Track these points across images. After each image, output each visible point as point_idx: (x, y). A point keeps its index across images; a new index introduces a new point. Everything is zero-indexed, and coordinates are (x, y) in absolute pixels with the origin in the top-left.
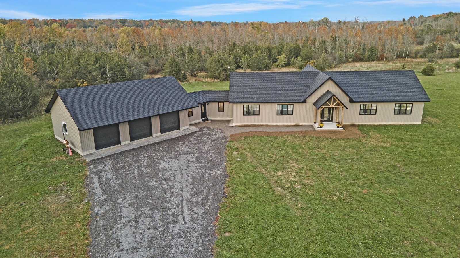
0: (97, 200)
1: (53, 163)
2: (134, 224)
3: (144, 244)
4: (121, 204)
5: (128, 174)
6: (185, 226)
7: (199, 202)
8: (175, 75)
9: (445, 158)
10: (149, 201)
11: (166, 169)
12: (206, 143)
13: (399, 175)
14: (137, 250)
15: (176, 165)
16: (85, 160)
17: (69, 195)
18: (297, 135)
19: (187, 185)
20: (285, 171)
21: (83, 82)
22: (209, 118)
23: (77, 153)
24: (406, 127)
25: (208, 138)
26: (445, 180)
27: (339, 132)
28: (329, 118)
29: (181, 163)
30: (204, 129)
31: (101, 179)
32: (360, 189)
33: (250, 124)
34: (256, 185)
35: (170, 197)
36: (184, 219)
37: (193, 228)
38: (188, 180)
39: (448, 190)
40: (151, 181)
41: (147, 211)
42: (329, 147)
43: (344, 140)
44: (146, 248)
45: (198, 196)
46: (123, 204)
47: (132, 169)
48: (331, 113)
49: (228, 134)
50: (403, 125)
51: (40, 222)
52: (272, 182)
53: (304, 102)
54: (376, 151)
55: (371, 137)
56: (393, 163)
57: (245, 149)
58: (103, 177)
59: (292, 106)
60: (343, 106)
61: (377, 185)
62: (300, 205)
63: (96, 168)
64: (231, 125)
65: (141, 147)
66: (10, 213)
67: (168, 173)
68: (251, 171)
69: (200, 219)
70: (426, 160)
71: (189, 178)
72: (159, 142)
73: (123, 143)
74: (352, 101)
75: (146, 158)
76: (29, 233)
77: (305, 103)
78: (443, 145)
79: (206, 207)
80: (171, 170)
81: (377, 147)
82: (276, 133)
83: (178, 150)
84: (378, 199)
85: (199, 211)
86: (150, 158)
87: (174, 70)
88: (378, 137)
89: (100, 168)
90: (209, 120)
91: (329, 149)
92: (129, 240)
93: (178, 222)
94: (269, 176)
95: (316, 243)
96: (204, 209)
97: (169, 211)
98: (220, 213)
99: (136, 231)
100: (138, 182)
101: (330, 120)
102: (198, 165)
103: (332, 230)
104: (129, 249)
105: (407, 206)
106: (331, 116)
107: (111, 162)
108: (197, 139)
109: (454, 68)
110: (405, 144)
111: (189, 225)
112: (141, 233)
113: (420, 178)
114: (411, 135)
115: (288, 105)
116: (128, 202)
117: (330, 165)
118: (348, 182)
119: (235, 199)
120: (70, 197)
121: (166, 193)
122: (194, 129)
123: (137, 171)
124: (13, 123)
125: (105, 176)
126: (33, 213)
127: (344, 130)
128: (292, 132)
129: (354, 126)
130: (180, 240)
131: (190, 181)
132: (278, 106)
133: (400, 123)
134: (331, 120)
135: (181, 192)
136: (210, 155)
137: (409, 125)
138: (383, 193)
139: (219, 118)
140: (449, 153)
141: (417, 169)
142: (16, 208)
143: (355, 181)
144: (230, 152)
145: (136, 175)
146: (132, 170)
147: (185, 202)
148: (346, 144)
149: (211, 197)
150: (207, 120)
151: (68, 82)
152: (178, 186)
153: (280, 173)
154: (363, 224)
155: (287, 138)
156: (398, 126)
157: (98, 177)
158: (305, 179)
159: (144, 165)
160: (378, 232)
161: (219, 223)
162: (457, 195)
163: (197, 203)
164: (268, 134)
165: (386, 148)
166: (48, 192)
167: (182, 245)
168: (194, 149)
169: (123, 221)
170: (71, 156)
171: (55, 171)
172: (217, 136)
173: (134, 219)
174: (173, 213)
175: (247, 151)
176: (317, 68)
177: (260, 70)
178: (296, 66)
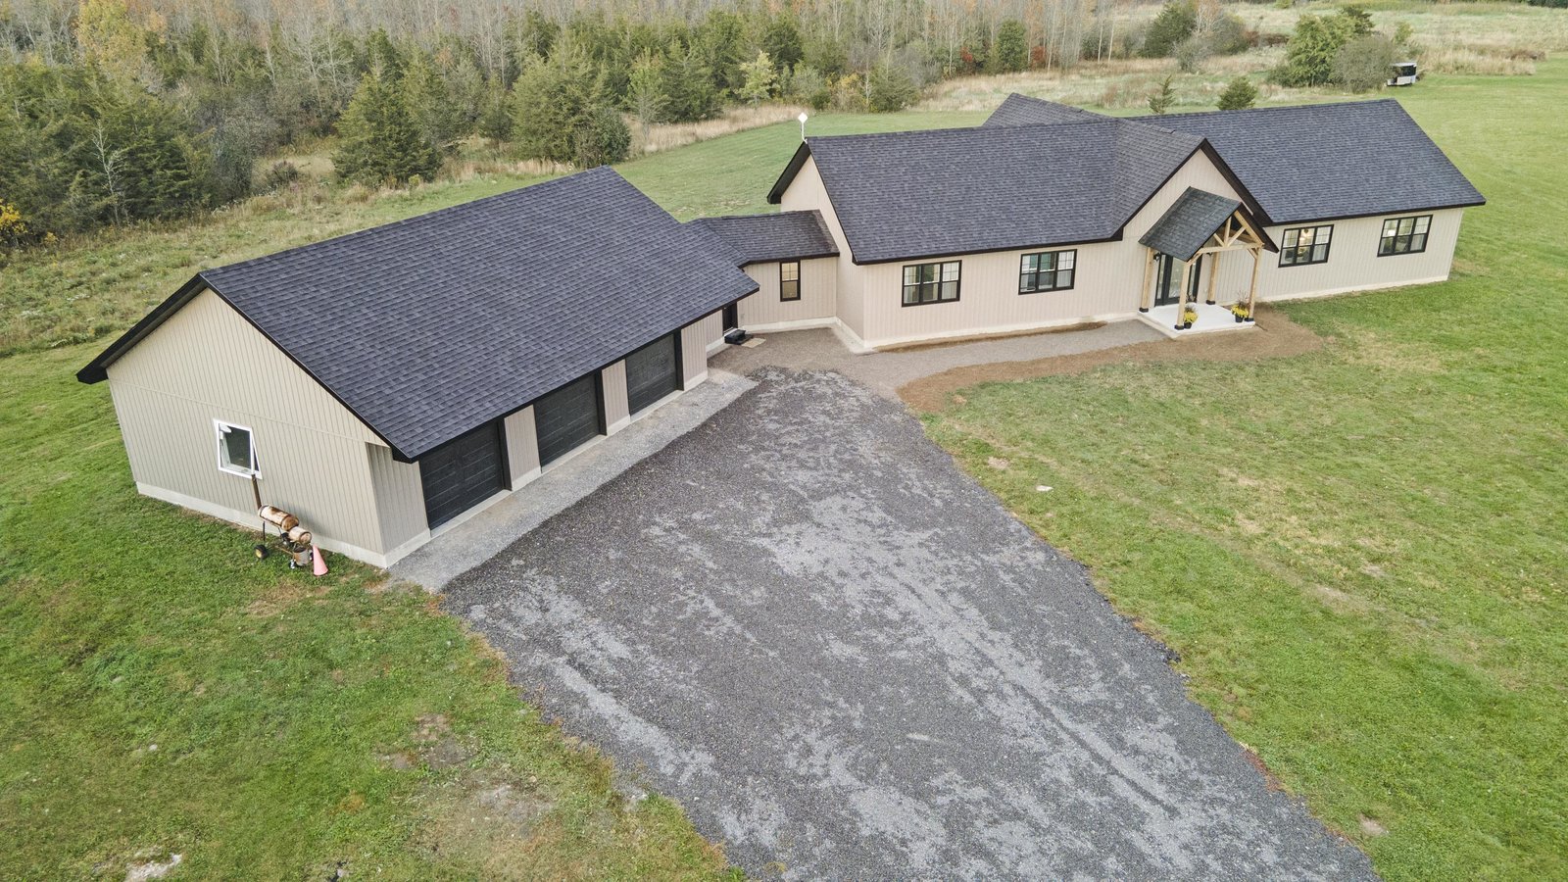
0: (684, 779)
1: (281, 629)
2: (979, 865)
4: (816, 777)
5: (691, 623)
6: (1181, 823)
7: (1113, 703)
8: (399, 154)
10: (916, 736)
11: (823, 576)
12: (843, 434)
15: (842, 549)
16: (418, 589)
17: (515, 777)
18: (1130, 364)
19: (981, 635)
20: (1253, 513)
25: (827, 414)
29: (850, 535)
30: (771, 377)
31: (595, 672)
33: (923, 338)
34: (1226, 588)
35: (979, 702)
36: (1146, 794)
37: (1228, 831)
38: (957, 609)
40: (820, 639)
42: (1274, 397)
43: (1291, 364)
45: (1077, 676)
46: (827, 775)
47: (682, 597)
49: (886, 389)
50: (1403, 289)
52: (1271, 566)
53: (1118, 236)
54: (1429, 392)
55: (1355, 343)
56: (1527, 429)
57: (1015, 443)
58: (593, 657)
59: (1071, 255)
60: (1259, 243)
62: (1471, 643)
63: (511, 618)
64: (855, 349)
67: (850, 593)
68: (1143, 530)
69: (1204, 779)
71: (955, 600)
72: (655, 456)
73: (518, 483)
74: (1263, 221)
75: (681, 536)
77: (1120, 238)
79: (1163, 721)
80: (843, 575)
81: (1415, 377)
83: (774, 484)
85: (1154, 741)
87: (390, 137)
88: (1375, 340)
89: (529, 616)
90: (752, 336)
91: (1281, 404)
93: (1140, 814)
94: (1227, 543)
96: (1168, 732)
97: (1048, 770)
98: (1239, 737)
100: (771, 654)
102: (923, 536)
107: (551, 580)
108: (791, 424)
110: (1481, 356)
111: (1192, 816)
114: (1462, 324)
115: (1058, 253)
116: (837, 766)
117: (1357, 465)
119: (1218, 663)
120: (532, 789)
121: (946, 688)
122: (732, 380)
123: (718, 606)
125: (596, 653)
127: (1258, 328)
128: (1102, 353)
131: (974, 614)
132: (1026, 260)
133: (1390, 285)
135: (994, 671)
136: (918, 484)
137: (1419, 288)
139: (781, 326)
143: (1507, 516)
144: (975, 464)
145: (730, 622)
146: (685, 604)
147: (1057, 712)
148: (1312, 379)
149: (1128, 671)
150: (742, 337)
152: (948, 642)
153: (1250, 526)
155: (1110, 380)
156: (1393, 293)
157: (569, 663)
158: (1354, 535)
159: (714, 572)
163: (1110, 709)
165: (1444, 377)
166: (400, 784)
168: (828, 468)
169: (918, 861)
171: (331, 666)
172: (853, 401)
173: (950, 840)
174: (1073, 776)
175: (1034, 451)
176: (875, 102)
177: (685, 116)
178: (800, 99)
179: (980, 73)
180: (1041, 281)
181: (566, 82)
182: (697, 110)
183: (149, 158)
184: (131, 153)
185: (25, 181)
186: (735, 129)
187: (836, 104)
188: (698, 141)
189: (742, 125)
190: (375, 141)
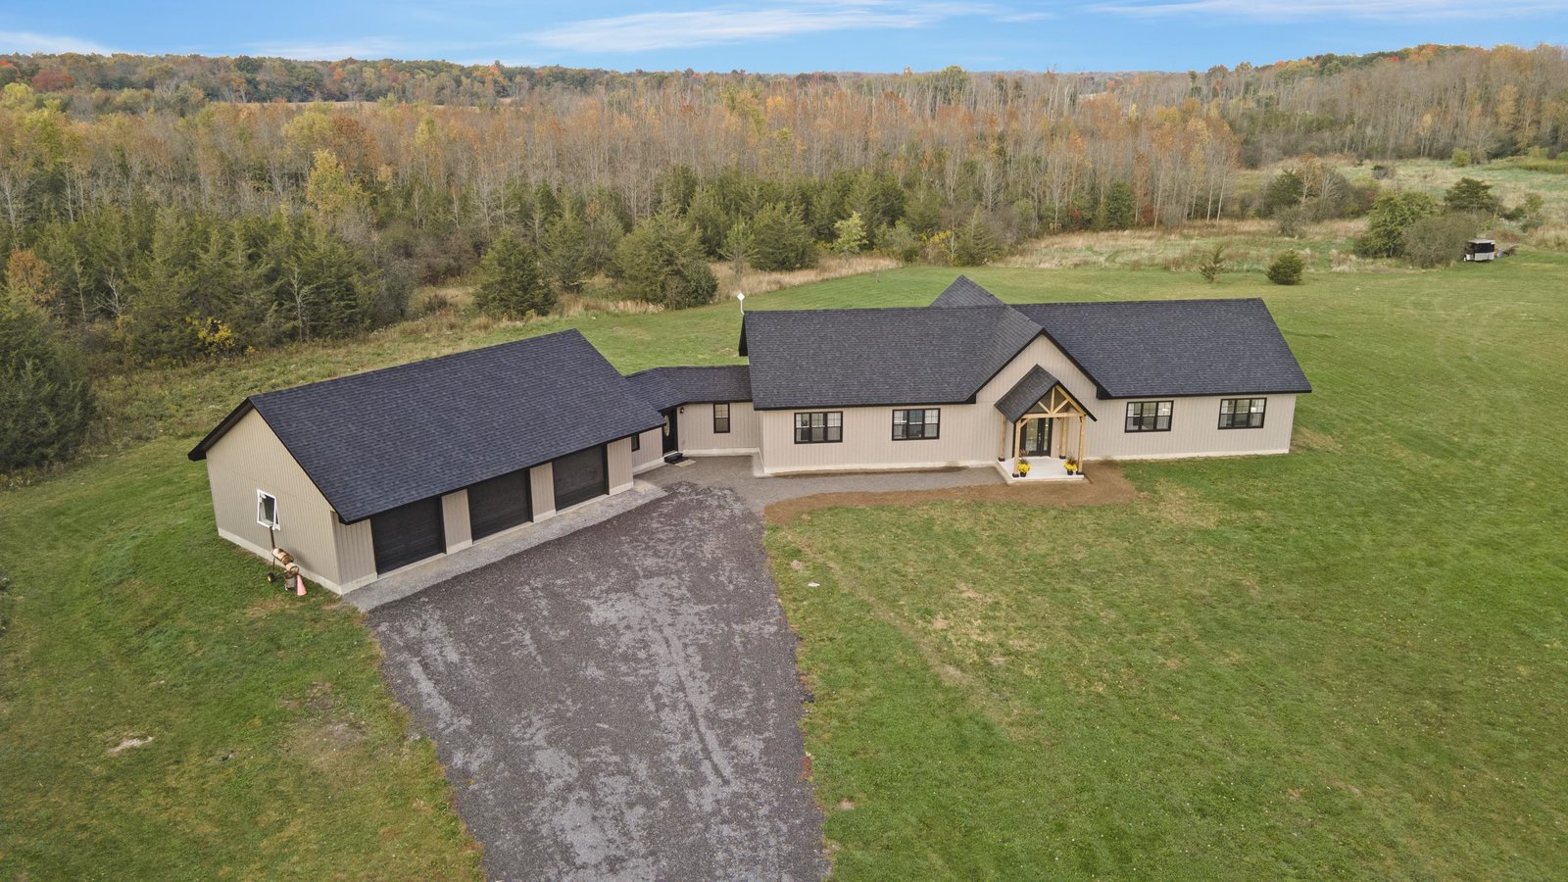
0: (447, 731)
1: (261, 624)
2: (584, 794)
3: (634, 846)
4: (523, 739)
5: (508, 647)
6: (726, 789)
7: (743, 721)
8: (520, 293)
9: (1358, 555)
10: (601, 725)
11: (614, 627)
12: (702, 536)
13: (1253, 613)
14: (624, 864)
15: (640, 611)
16: (355, 610)
17: (353, 720)
18: (958, 501)
19: (691, 673)
20: (951, 615)
21: (215, 329)
22: (685, 452)
23: (320, 586)
24: (1251, 466)
25: (701, 520)
26: (1364, 619)
27: (1074, 486)
28: (1040, 446)
29: (652, 603)
30: (681, 490)
31: (432, 668)
32: (1160, 659)
33: (814, 468)
34: (884, 661)
35: (657, 711)
36: (717, 771)
37: (750, 795)
38: (688, 656)
39: (1375, 647)
40: (584, 664)
41: (605, 753)
42: (1054, 535)
43: (1090, 512)
44: (645, 857)
45: (733, 703)
46: (531, 739)
47: (513, 631)
48: (1047, 429)
49: (758, 505)
50: (1243, 457)
51: (309, 805)
52: (927, 650)
53: (972, 400)
54: (1183, 542)
55: (1162, 499)
56: (1230, 576)
57: (822, 552)
58: (436, 660)
59: (935, 413)
60: (1082, 413)
61: (1201, 645)
62: (1015, 711)
63: (401, 632)
64: (757, 473)
65: (510, 558)
66: (203, 784)
67: (623, 639)
68: (859, 618)
69: (763, 768)
70: (1314, 564)
71: (691, 650)
72: (559, 539)
73: (451, 549)
74: (1103, 395)
75: (540, 593)
76: (291, 839)
77: (974, 402)
78: (1350, 516)
79: (767, 734)
80: (628, 627)
81: (1182, 530)
82: (898, 494)
83: (626, 565)
84: (1210, 683)
85: (750, 745)
86: (552, 595)
87: (515, 279)
88: (1181, 498)
89: (412, 632)
90: (687, 458)
91: (1054, 541)
92: (590, 841)
93: (705, 781)
94: (912, 632)
95: (1080, 812)
96: (764, 740)
97: (668, 752)
98: (809, 750)
99: (597, 814)
100: (545, 670)
101: (1042, 450)
102: (703, 608)
103: (1114, 776)
104: (600, 863)
105: (1282, 697)
106: (1046, 438)
107: (439, 612)
108: (670, 525)
109: (1353, 257)
110: (1255, 518)
111: (736, 786)
112: (614, 818)
113: (1303, 618)
114: (1267, 490)
115: (924, 410)
116: (540, 735)
117: (1069, 590)
118: (1125, 640)
119: (838, 706)
120: (359, 728)
121: (642, 701)
122: (648, 490)
123: (532, 638)
124: (31, 485)
125: (439, 658)
126: (273, 782)
127: (1086, 481)
128: (943, 491)
129: (1109, 464)
130: (726, 830)
131: (697, 659)
132: (897, 414)
133: (1233, 453)
134: (1045, 449)
135: (681, 695)
136: (727, 574)
137: (1258, 457)
138: (1221, 664)
139: (715, 452)
140: (1366, 539)
141: (1294, 592)
142: (216, 770)
143: (1143, 636)
144: (781, 564)
145: (532, 649)
146: (512, 635)
147: (702, 724)
148: (1098, 524)
149: (771, 704)
150: (680, 458)
151: (165, 329)
152: (665, 675)
153: (939, 624)
154: (1184, 754)
155: (932, 512)
156: (1231, 461)
157: (419, 662)
158: (1011, 637)
159: (544, 617)
160: (1225, 773)
161: (816, 775)
162: (1396, 660)
163: (738, 724)
164: (879, 501)
165: (1207, 532)
166: (283, 716)
167: (738, 843)
168: (672, 558)
169: (550, 788)
170: (302, 599)
171: (279, 649)
172: (727, 512)
173: (577, 780)
174: (681, 757)
175: (830, 559)
176: (959, 257)
177: (785, 265)
178: (893, 252)
179: (1086, 229)
180: (911, 431)
181: (665, 239)
182: (793, 260)
183: (329, 293)
184: (318, 288)
185: (237, 308)
186: (820, 278)
187: (925, 257)
188: (782, 288)
189: (826, 275)
190: (503, 282)
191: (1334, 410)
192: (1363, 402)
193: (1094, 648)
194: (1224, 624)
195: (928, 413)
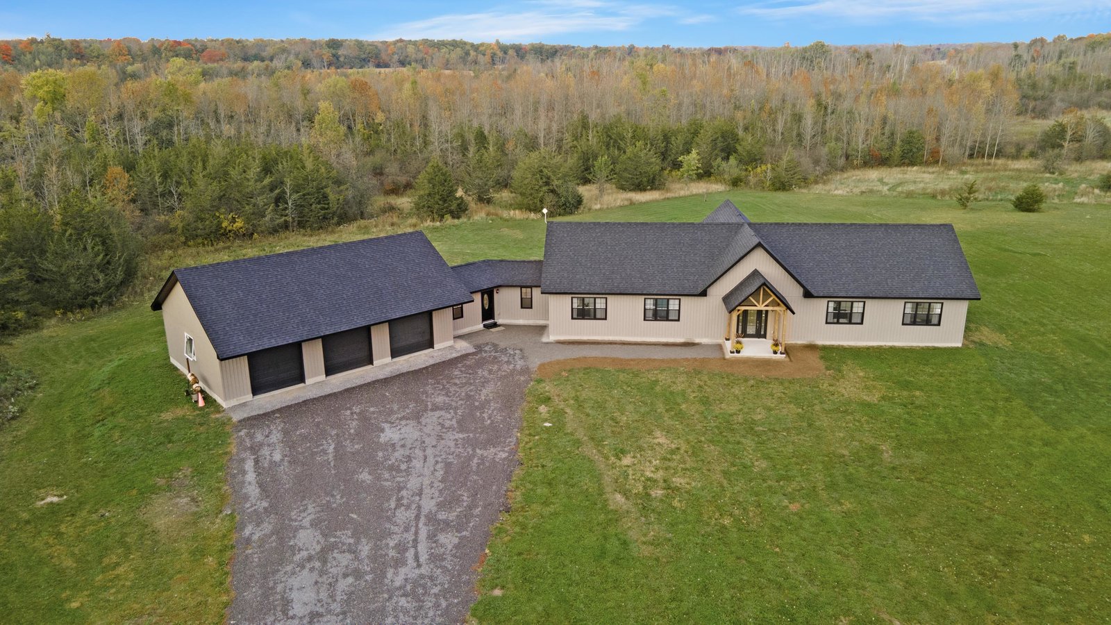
0: (250, 510)
1: (165, 424)
2: (317, 564)
3: (334, 606)
4: (296, 520)
5: (316, 453)
6: (417, 571)
7: (452, 522)
8: (440, 202)
9: (988, 432)
10: (352, 515)
11: (393, 445)
12: (485, 382)
13: (877, 471)
14: (320, 619)
15: (416, 434)
16: (230, 419)
17: (195, 496)
18: (682, 369)
19: (432, 483)
20: (639, 455)
21: (233, 221)
22: (499, 321)
23: (215, 401)
24: (926, 355)
25: (490, 372)
26: (969, 484)
27: (777, 362)
28: (758, 330)
29: (426, 430)
30: (486, 348)
31: (260, 464)
32: (786, 502)
33: (585, 338)
34: (573, 486)
35: (395, 509)
36: (417, 558)
37: (431, 578)
38: (435, 470)
39: (968, 508)
40: (361, 470)
41: (346, 537)
42: (746, 400)
43: (782, 383)
44: (337, 615)
45: (451, 508)
46: (301, 521)
47: (324, 442)
48: (763, 318)
49: (535, 362)
50: (922, 348)
51: (140, 553)
52: (607, 480)
53: (704, 294)
54: (845, 412)
55: (843, 377)
56: (872, 441)
57: (565, 400)
58: (265, 458)
59: (677, 302)
60: (785, 308)
61: (823, 495)
62: (652, 533)
63: (252, 437)
64: (545, 339)
65: (347, 390)
66: (81, 532)
67: (396, 454)
68: (569, 453)
69: (449, 558)
70: (946, 437)
71: (439, 466)
72: (385, 379)
73: (309, 381)
74: (808, 295)
75: (355, 417)
76: (117, 577)
77: (706, 295)
78: (995, 401)
79: (464, 533)
80: (403, 446)
81: (849, 402)
82: (639, 361)
83: (423, 400)
84: (817, 525)
85: (448, 540)
86: (364, 418)
87: (438, 192)
88: (859, 377)
89: (259, 437)
90: (499, 326)
91: (744, 404)
92: (305, 599)
93: (404, 564)
94: (602, 466)
95: (664, 617)
96: (460, 538)
97: (389, 539)
98: (490, 548)
99: (320, 580)
100: (333, 472)
101: (760, 334)
102: (461, 436)
103: (704, 590)
104: (305, 616)
105: (871, 542)
106: (763, 324)
107: (282, 425)
108: (467, 373)
109: (1097, 191)
110: (914, 396)
111: (424, 570)
112: (330, 584)
113: (919, 480)
114: (931, 375)
115: (668, 300)
116: (308, 519)
117: (739, 443)
118: (765, 485)
119: (526, 517)
120: (197, 502)
121: (388, 500)
122: (464, 347)
123: (334, 448)
124: (84, 320)
125: (268, 457)
126: (124, 535)
127: (788, 359)
128: (675, 360)
129: (812, 347)
130: (403, 602)
131: (440, 474)
132: (648, 302)
133: (915, 344)
134: (762, 333)
135: (418, 498)
136: (490, 412)
137: (935, 348)
138: (833, 512)
139: (521, 322)
140: (1000, 420)
141: (919, 458)
142: (93, 523)
143: (781, 483)
144: (532, 407)
145: (331, 457)
146: (323, 445)
147: (423, 520)
148: (784, 393)
149: (477, 511)
150: (495, 325)
151: (202, 220)
152: (413, 483)
153: (627, 461)
154: (769, 580)
155: (659, 376)
156: (911, 350)
157: (254, 459)
158: (676, 476)
159: (350, 434)
160: (795, 598)
161: (485, 567)
162: (981, 521)
163: (447, 523)
164: (622, 366)
165: (869, 405)
166: (155, 490)
167: (406, 612)
168: (457, 397)
169: (297, 558)
170: (202, 408)
171: (169, 443)
172: (511, 367)
173: (318, 553)
174: (396, 544)
175: (568, 406)
176: (773, 184)
177: (640, 188)
178: (724, 179)
180: (659, 315)
181: (545, 167)
182: (645, 184)
184: (304, 195)
185: (247, 207)
186: (662, 197)
187: (747, 184)
188: (632, 203)
189: (669, 195)
190: (429, 195)
191: (1018, 315)
192: (1046, 309)
193: (737, 489)
194: (849, 479)
195: (671, 302)
